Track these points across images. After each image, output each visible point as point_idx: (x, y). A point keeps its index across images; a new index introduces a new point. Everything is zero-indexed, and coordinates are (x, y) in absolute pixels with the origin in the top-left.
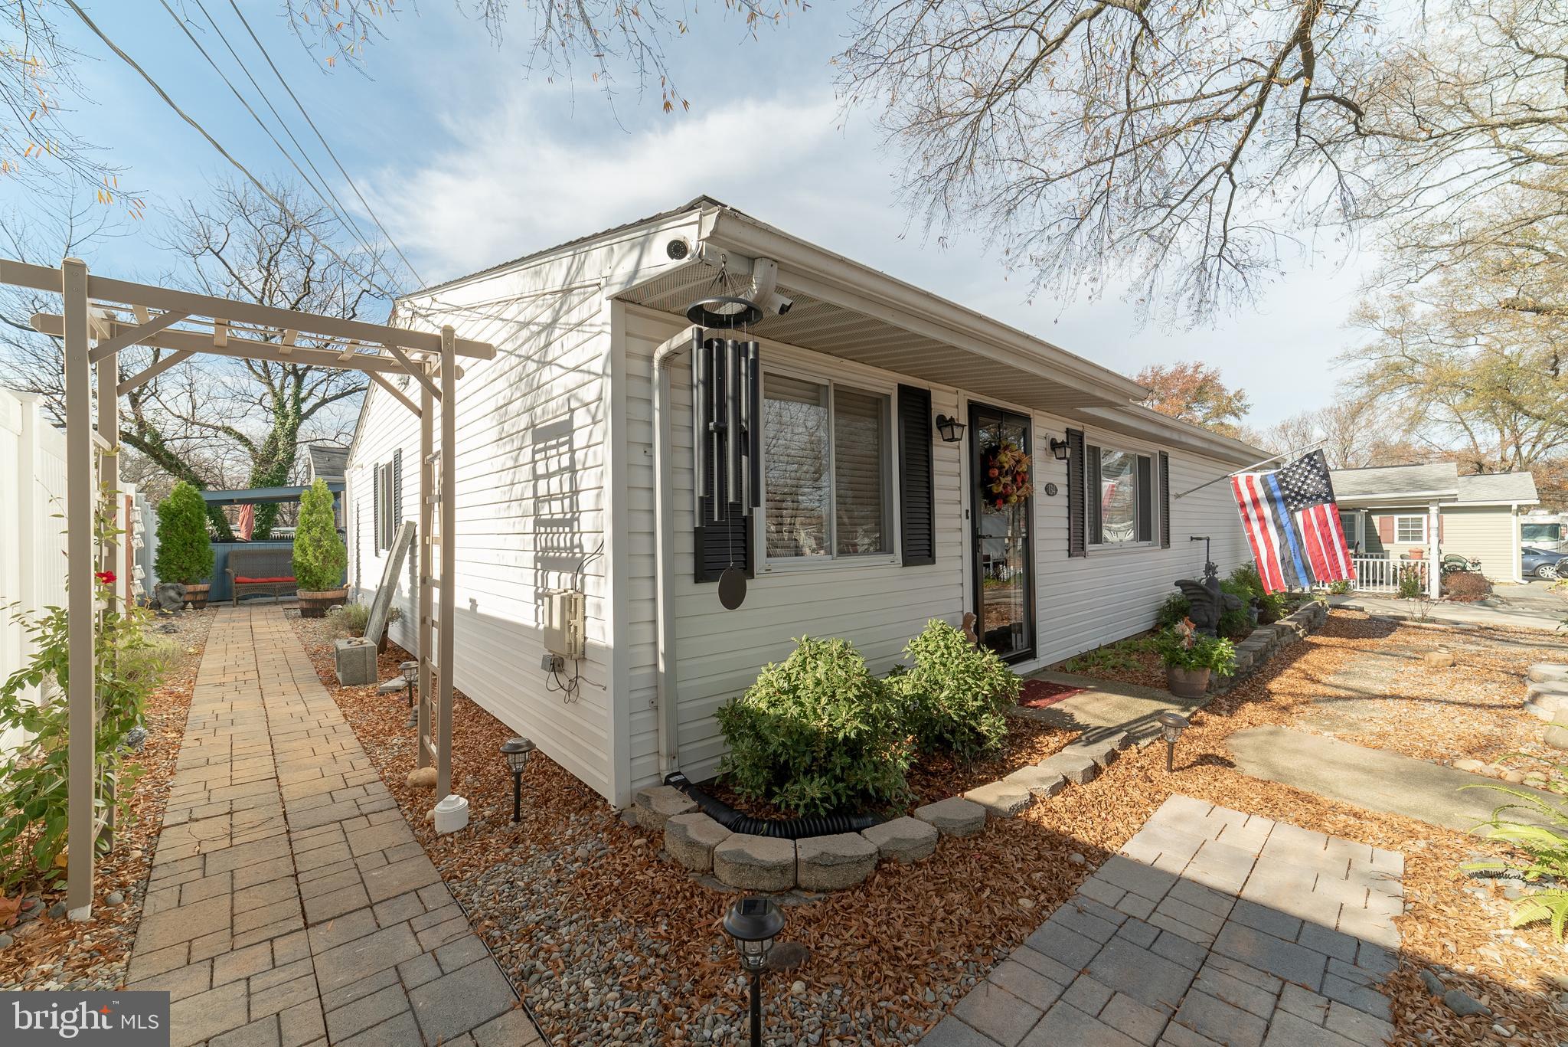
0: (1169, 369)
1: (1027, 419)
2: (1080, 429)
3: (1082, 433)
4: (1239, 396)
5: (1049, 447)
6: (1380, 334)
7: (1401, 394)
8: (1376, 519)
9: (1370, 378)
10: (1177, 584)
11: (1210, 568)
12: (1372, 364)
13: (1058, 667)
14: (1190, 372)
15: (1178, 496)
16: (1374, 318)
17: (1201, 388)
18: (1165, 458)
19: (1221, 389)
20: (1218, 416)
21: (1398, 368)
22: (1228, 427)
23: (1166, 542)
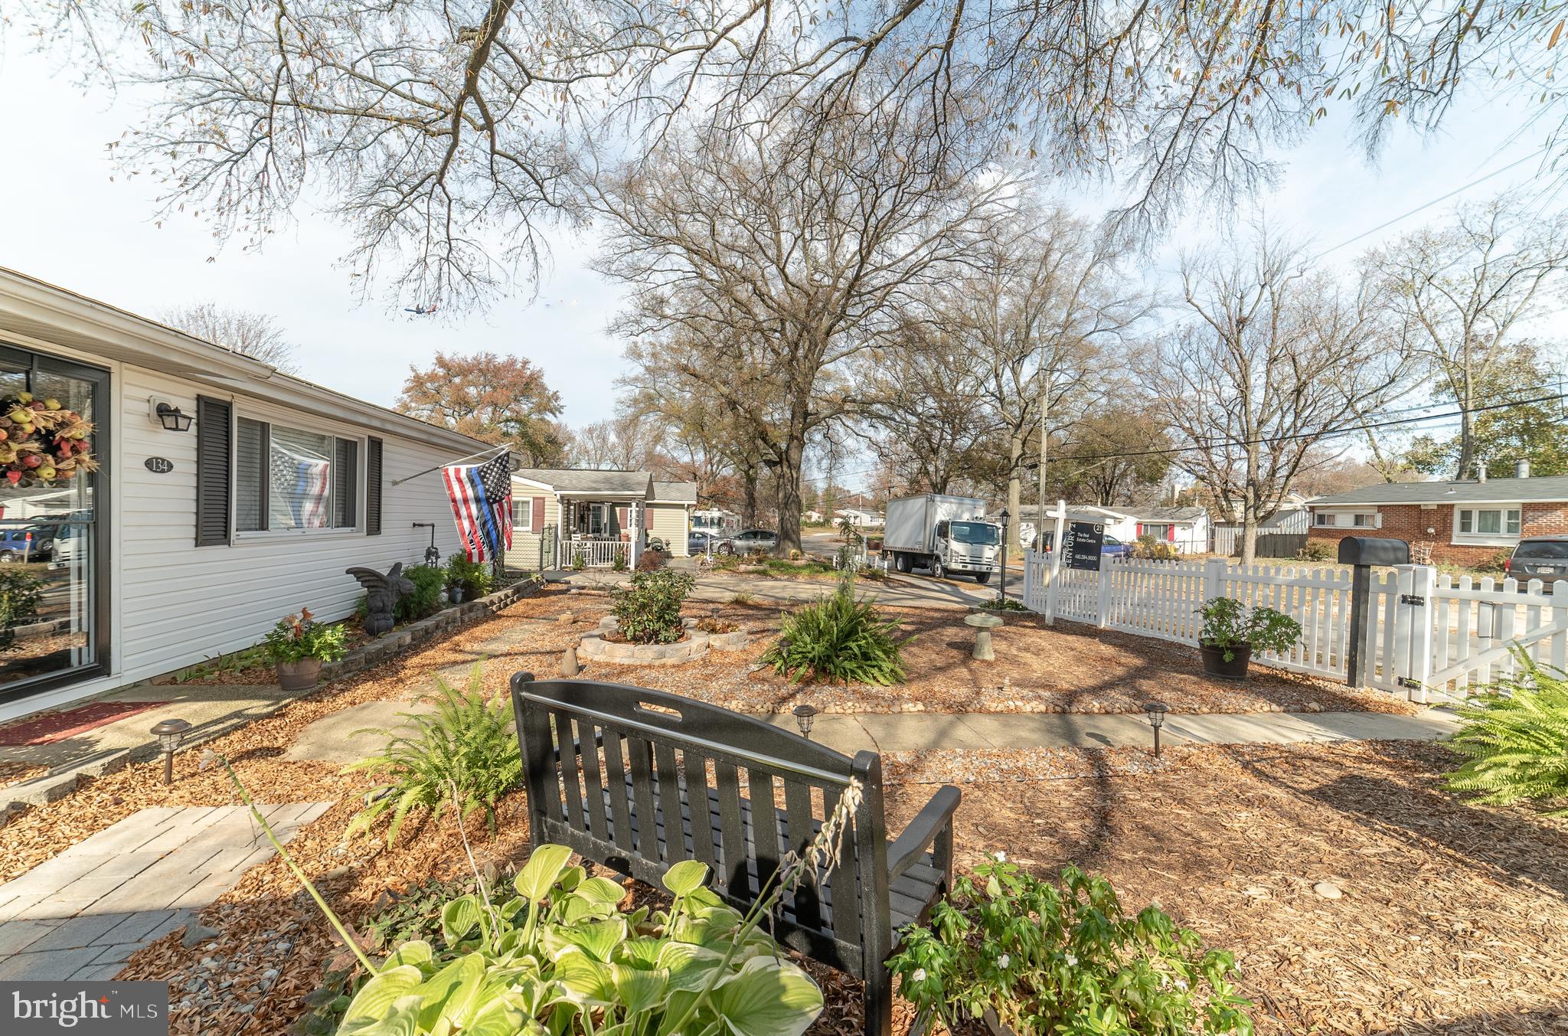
0: (501, 359)
1: (106, 371)
2: (228, 399)
3: (231, 404)
4: (556, 397)
5: (154, 413)
6: (642, 370)
7: (652, 417)
8: (618, 509)
9: (636, 401)
10: (348, 572)
11: (432, 553)
12: (637, 391)
13: (168, 678)
14: (519, 366)
15: (395, 483)
16: (640, 356)
17: (527, 384)
18: (376, 446)
19: (544, 388)
20: (539, 412)
21: (650, 398)
22: (548, 423)
23: (375, 527)
